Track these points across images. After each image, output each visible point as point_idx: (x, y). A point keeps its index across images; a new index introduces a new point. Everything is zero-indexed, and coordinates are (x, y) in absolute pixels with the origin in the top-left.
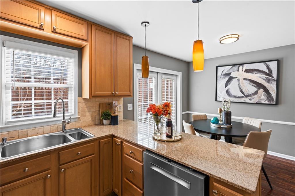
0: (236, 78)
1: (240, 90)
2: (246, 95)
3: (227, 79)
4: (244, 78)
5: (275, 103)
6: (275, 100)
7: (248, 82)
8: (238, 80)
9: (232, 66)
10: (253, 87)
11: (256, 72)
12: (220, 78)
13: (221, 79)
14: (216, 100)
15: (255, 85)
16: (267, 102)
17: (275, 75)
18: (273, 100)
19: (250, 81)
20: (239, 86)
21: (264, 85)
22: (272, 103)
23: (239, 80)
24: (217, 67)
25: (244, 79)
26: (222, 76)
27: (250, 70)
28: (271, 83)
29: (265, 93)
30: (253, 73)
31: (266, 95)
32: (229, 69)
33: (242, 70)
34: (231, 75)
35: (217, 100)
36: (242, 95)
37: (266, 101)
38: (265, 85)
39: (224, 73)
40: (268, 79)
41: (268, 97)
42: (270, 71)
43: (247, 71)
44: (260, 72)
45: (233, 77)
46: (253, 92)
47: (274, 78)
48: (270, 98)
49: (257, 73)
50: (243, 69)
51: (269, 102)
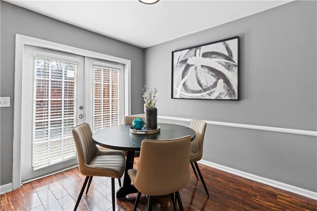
0: (194, 65)
1: (198, 82)
2: (204, 88)
3: (183, 67)
4: (201, 65)
5: (237, 99)
6: (237, 94)
7: (206, 70)
8: (195, 69)
9: (188, 50)
10: (212, 76)
11: (214, 56)
12: (177, 66)
13: (178, 68)
14: (172, 97)
15: (214, 74)
16: (227, 98)
17: (235, 58)
18: (234, 93)
19: (208, 69)
20: (196, 76)
21: (223, 74)
22: (234, 98)
23: (196, 68)
24: (173, 53)
25: (202, 66)
26: (179, 64)
27: (207, 54)
28: (232, 70)
29: (225, 84)
30: (211, 58)
31: (227, 87)
32: (185, 55)
33: (200, 54)
34: (188, 62)
35: (174, 97)
36: (200, 89)
37: (227, 96)
38: (225, 74)
39: (180, 60)
40: (228, 64)
41: (228, 90)
42: (230, 54)
43: (205, 55)
44: (218, 55)
45: (190, 64)
46: (212, 84)
47: (235, 62)
48: (231, 92)
49: (216, 57)
50: (200, 53)
51: (230, 96)
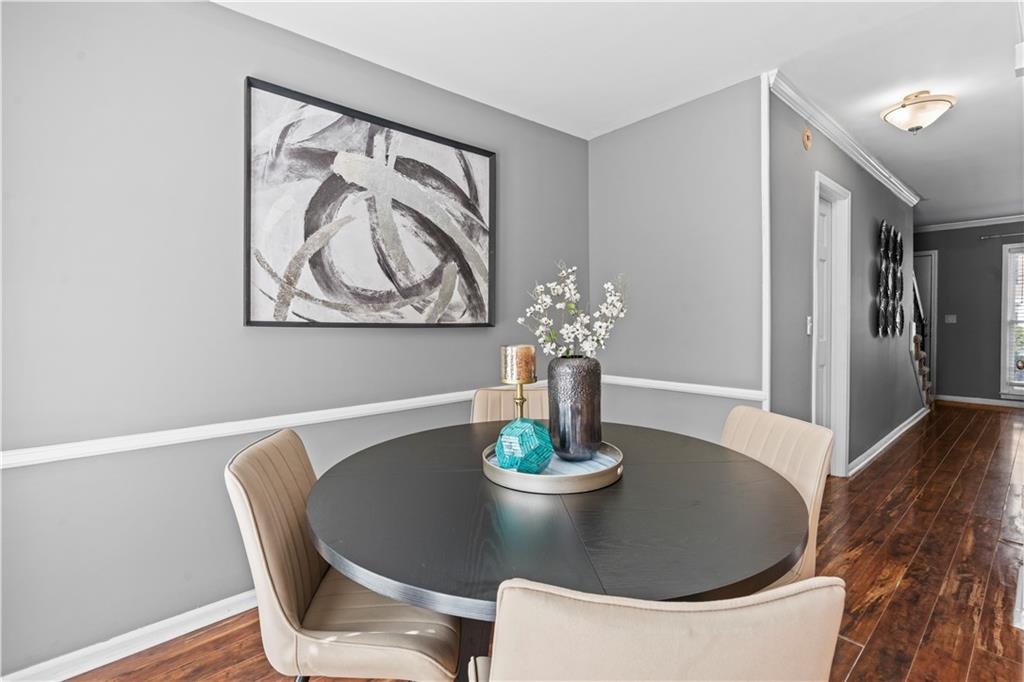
0: (365, 189)
1: (379, 261)
2: (402, 285)
3: (313, 183)
4: (394, 201)
5: (487, 321)
6: (487, 309)
7: (409, 222)
8: (370, 206)
9: (336, 116)
10: (426, 247)
11: (435, 184)
12: (273, 166)
13: (278, 175)
15: (434, 243)
16: (467, 319)
17: (484, 210)
18: (481, 306)
19: (416, 221)
20: (374, 237)
21: (458, 247)
22: (481, 320)
23: (371, 204)
24: (249, 86)
25: (396, 204)
26: (284, 160)
27: (413, 166)
28: (478, 240)
29: (463, 280)
30: (425, 185)
31: (466, 287)
32: (324, 131)
33: (387, 157)
34: (339, 167)
35: (252, 319)
36: (389, 286)
37: (466, 315)
38: (461, 247)
39: (294, 140)
40: (469, 222)
41: (469, 298)
42: (473, 193)
43: (405, 166)
44: (446, 185)
45: (348, 180)
46: (428, 274)
47: (483, 221)
48: (474, 302)
49: (438, 188)
50: (387, 150)
51: (472, 315)
